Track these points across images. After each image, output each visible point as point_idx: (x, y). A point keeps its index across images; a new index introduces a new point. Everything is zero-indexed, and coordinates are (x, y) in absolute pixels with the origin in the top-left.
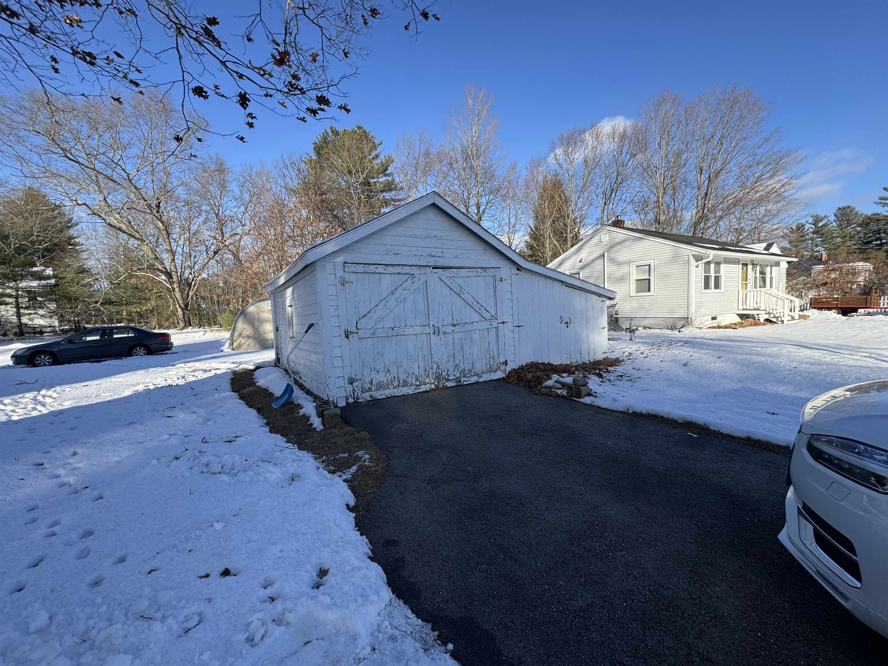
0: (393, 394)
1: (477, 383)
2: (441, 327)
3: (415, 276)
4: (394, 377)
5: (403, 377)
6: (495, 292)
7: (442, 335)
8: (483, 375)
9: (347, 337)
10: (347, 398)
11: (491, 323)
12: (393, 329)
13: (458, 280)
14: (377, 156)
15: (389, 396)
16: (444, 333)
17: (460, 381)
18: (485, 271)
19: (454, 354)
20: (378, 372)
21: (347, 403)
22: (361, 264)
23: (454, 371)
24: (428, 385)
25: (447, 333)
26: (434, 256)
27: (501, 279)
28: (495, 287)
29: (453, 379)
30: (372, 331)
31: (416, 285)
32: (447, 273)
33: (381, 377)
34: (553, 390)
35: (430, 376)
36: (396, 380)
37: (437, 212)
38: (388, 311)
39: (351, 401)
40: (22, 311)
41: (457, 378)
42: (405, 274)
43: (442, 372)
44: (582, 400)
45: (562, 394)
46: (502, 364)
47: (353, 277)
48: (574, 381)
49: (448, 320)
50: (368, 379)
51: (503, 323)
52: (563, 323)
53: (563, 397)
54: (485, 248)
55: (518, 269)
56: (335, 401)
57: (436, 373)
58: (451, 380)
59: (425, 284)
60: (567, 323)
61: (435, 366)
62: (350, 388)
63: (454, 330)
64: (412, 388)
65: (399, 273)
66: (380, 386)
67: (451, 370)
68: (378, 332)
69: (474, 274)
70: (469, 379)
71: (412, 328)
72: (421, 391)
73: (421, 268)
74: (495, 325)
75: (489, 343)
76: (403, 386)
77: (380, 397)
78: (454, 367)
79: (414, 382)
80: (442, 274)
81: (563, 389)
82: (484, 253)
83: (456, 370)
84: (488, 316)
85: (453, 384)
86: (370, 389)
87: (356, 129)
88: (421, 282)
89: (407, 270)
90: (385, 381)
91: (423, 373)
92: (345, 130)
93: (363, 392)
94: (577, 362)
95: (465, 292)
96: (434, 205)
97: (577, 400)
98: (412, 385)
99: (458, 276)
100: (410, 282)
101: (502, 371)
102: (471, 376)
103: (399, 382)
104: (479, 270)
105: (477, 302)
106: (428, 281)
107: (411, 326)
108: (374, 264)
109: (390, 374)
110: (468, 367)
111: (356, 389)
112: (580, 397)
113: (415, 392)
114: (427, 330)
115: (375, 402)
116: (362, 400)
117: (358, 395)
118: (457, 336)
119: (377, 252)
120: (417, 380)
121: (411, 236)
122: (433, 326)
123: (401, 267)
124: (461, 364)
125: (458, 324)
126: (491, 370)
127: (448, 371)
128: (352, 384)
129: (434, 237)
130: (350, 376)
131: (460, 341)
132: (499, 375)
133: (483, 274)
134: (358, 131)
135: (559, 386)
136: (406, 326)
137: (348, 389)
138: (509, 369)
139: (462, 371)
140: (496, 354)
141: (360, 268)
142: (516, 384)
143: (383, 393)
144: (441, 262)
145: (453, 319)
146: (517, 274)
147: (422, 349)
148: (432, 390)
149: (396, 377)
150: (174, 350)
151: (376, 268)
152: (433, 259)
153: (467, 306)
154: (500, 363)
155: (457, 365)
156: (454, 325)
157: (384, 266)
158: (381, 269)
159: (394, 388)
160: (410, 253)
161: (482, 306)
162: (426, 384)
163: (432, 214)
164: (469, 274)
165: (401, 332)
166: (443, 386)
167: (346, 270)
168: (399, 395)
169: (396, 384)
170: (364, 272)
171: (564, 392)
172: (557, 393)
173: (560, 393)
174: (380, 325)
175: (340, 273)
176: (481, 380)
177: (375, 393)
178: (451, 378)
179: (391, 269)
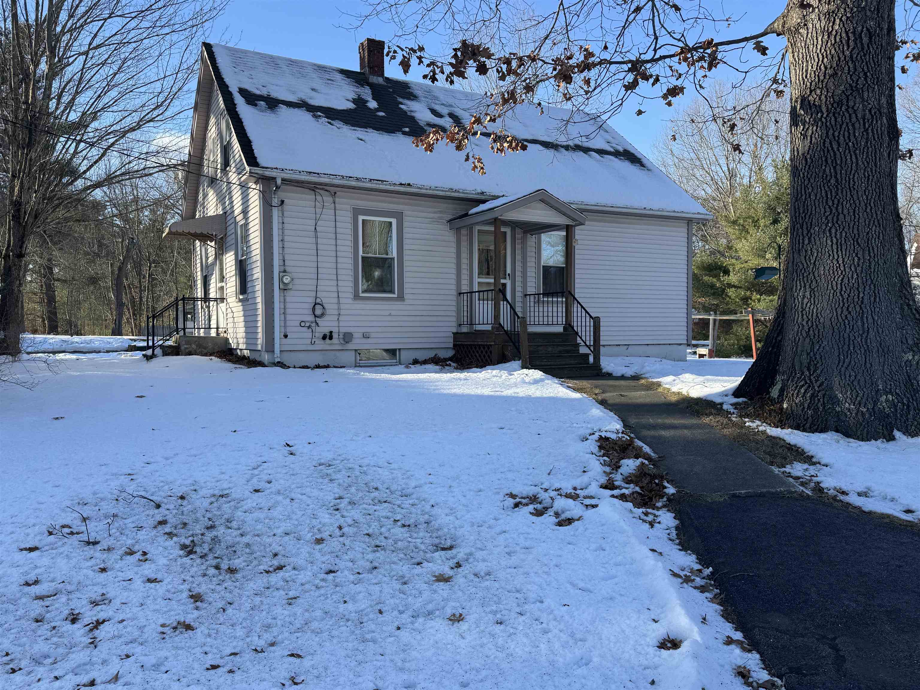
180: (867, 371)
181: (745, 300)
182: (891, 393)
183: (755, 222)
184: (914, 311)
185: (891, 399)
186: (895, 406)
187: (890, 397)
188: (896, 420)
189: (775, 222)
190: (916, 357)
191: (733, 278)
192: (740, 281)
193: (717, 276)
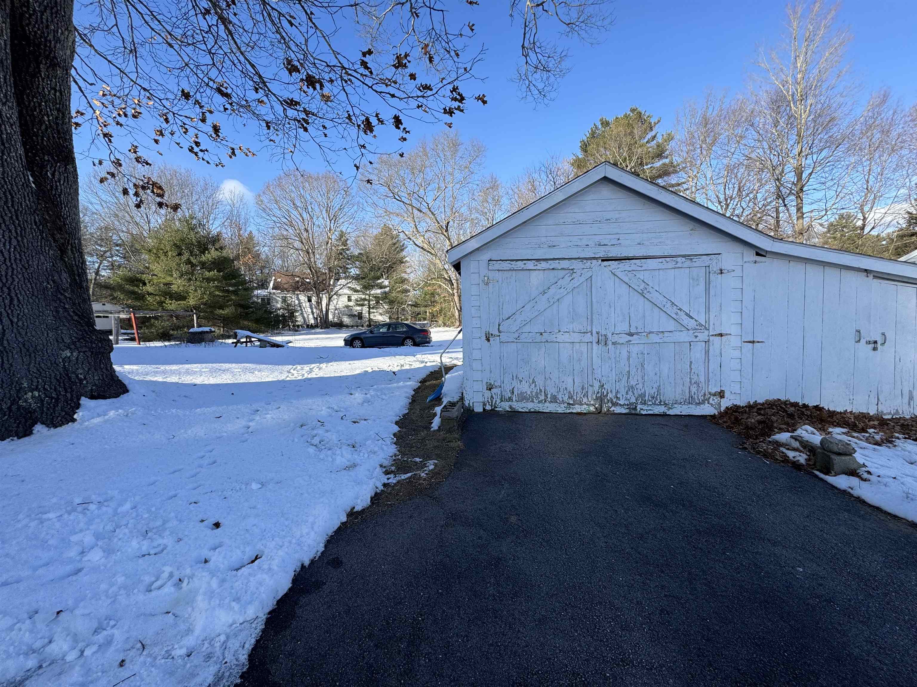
0: (537, 409)
1: (664, 415)
2: (609, 335)
3: (575, 271)
4: (541, 390)
5: (552, 391)
6: (707, 290)
7: (610, 346)
8: (676, 406)
9: (488, 340)
10: (484, 404)
11: (696, 334)
12: (541, 334)
13: (641, 275)
14: (654, 137)
15: (532, 410)
16: (613, 343)
17: (635, 409)
18: (691, 259)
19: (629, 372)
20: (521, 381)
21: (484, 409)
22: (506, 260)
23: (627, 393)
24: (586, 406)
25: (619, 344)
26: (605, 245)
27: (721, 270)
28: (708, 283)
29: (625, 405)
30: (516, 335)
31: (576, 283)
32: (626, 265)
33: (525, 388)
34: (781, 449)
35: (589, 395)
36: (543, 394)
37: (611, 186)
38: (537, 313)
39: (488, 408)
40: (371, 310)
41: (631, 404)
42: (562, 269)
43: (608, 393)
44: (830, 479)
45: (795, 460)
46: (715, 395)
47: (498, 276)
48: (822, 442)
49: (624, 327)
50: (508, 388)
51: (721, 335)
52: (863, 341)
53: (796, 465)
54: (692, 227)
55: (758, 254)
56: (471, 405)
57: (598, 393)
58: (620, 405)
59: (589, 280)
60: (875, 342)
61: (597, 385)
62: (488, 394)
63: (630, 341)
64: (562, 406)
65: (553, 269)
66: (523, 398)
67: (623, 391)
68: (523, 336)
69: (671, 265)
70: (650, 408)
71: (567, 335)
72: (574, 411)
73: (585, 261)
74: (703, 336)
75: (691, 362)
76: (551, 402)
77: (520, 410)
78: (627, 389)
79: (566, 398)
80: (617, 267)
81: (801, 452)
82: (691, 235)
83: (630, 393)
84: (692, 324)
85: (624, 411)
86: (510, 399)
87: (628, 113)
88: (582, 279)
89: (565, 264)
90: (529, 393)
91: (579, 390)
92: (617, 118)
93: (502, 401)
94: (897, 412)
95: (651, 290)
96: (606, 179)
97: (822, 476)
98: (563, 402)
99: (642, 269)
100: (567, 278)
101: (712, 405)
102: (655, 404)
103: (546, 395)
104: (679, 259)
105: (673, 303)
106: (593, 277)
107: (566, 332)
108: (522, 260)
109: (536, 386)
110: (650, 391)
111: (494, 396)
112: (827, 472)
113: (565, 412)
114: (588, 338)
115: (514, 414)
116: (501, 409)
117: (496, 403)
118: (635, 350)
119: (527, 246)
120: (571, 397)
121: (574, 223)
122: (598, 333)
123: (557, 261)
124: (640, 386)
125: (637, 334)
126: (691, 400)
127: (617, 392)
128: (490, 389)
129: (607, 220)
130: (488, 381)
131: (640, 356)
132: (707, 410)
133: (685, 265)
134: (632, 114)
135: (796, 444)
136: (559, 331)
137: (486, 396)
138: (725, 403)
139: (640, 396)
140: (702, 379)
141: (506, 265)
142: (728, 427)
143: (525, 405)
144: (614, 253)
145: (630, 326)
146: (755, 262)
147: (579, 360)
148: (590, 413)
149: (543, 391)
150: (431, 344)
151: (525, 264)
152: (602, 248)
153: (656, 310)
154: (710, 393)
155: (632, 387)
156: (631, 335)
157: (534, 261)
158: (530, 265)
159: (539, 402)
160: (570, 244)
161: (680, 310)
162: (583, 404)
163: (606, 191)
164: (661, 266)
165: (552, 338)
166: (608, 410)
167: (490, 268)
168: (544, 411)
169: (542, 397)
170: (510, 270)
171: (802, 458)
172: (786, 456)
173: (791, 458)
174: (527, 329)
175: (484, 271)
176: (671, 412)
177: (515, 404)
178: (621, 402)
179: (544, 265)
180: (5, 371)
181: (161, 303)
182: (37, 389)
183: (166, 254)
184: (72, 314)
185: (37, 395)
186: (42, 401)
187: (36, 394)
188: (42, 413)
189: (180, 254)
190: (75, 354)
191: (149, 288)
192: (155, 291)
193: (138, 286)
